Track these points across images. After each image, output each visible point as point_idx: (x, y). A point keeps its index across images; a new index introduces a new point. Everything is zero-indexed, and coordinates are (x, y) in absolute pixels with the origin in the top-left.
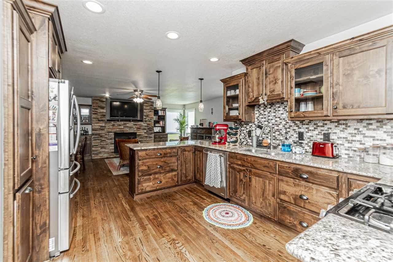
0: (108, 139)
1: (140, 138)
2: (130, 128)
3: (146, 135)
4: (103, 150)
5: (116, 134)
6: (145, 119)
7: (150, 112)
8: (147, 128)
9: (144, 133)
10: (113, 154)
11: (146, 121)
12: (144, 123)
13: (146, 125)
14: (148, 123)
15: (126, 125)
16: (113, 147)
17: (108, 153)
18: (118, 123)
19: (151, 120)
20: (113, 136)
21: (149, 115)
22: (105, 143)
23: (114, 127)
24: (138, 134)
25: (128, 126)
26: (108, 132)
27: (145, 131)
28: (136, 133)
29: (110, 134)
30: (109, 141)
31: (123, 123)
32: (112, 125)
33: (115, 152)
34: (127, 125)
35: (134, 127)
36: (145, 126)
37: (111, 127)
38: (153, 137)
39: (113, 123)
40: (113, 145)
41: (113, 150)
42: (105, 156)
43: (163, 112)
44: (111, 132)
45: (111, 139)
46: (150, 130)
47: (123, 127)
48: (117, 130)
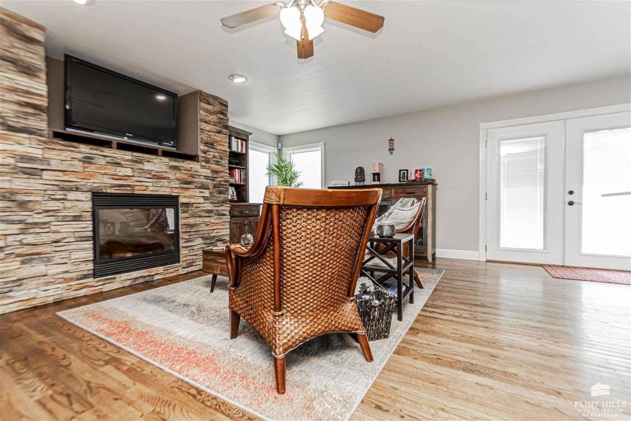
0: (65, 219)
1: (193, 216)
2: (158, 177)
3: (209, 207)
4: (39, 268)
5: (100, 199)
6: (205, 152)
7: (219, 132)
8: (210, 183)
9: (202, 200)
10: (91, 281)
11: (207, 161)
12: (203, 167)
13: (207, 172)
14: (214, 166)
15: (140, 166)
16: (90, 255)
17: (66, 280)
18: (107, 152)
19: (221, 158)
20: (88, 206)
21: (216, 141)
22: (45, 238)
23: (91, 168)
24: (182, 200)
25: (149, 172)
26: (63, 189)
27: (207, 193)
28: (177, 197)
29: (71, 195)
30: (67, 229)
31: (128, 155)
32: (80, 156)
33: (95, 275)
34: (147, 166)
35: (172, 176)
36: (206, 177)
37: (79, 166)
38: (227, 213)
39: (85, 149)
40: (89, 245)
41: (91, 266)
42: (50, 293)
43: (242, 144)
44: (77, 189)
45: (76, 218)
46: (220, 193)
47: (129, 172)
48: (104, 182)
